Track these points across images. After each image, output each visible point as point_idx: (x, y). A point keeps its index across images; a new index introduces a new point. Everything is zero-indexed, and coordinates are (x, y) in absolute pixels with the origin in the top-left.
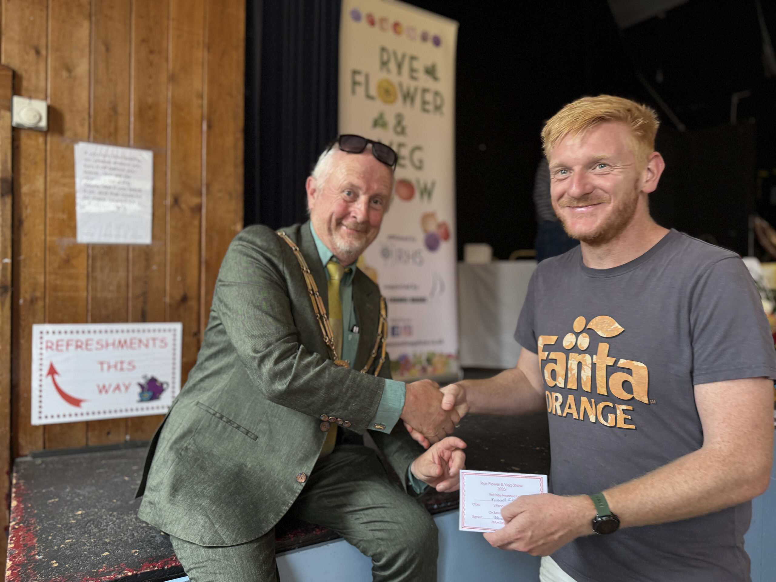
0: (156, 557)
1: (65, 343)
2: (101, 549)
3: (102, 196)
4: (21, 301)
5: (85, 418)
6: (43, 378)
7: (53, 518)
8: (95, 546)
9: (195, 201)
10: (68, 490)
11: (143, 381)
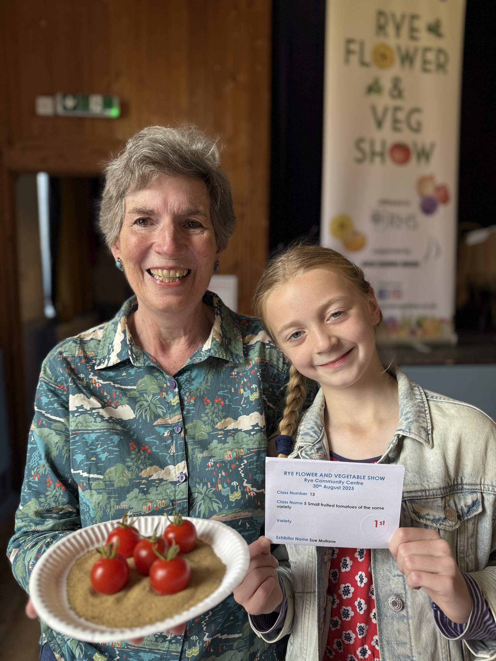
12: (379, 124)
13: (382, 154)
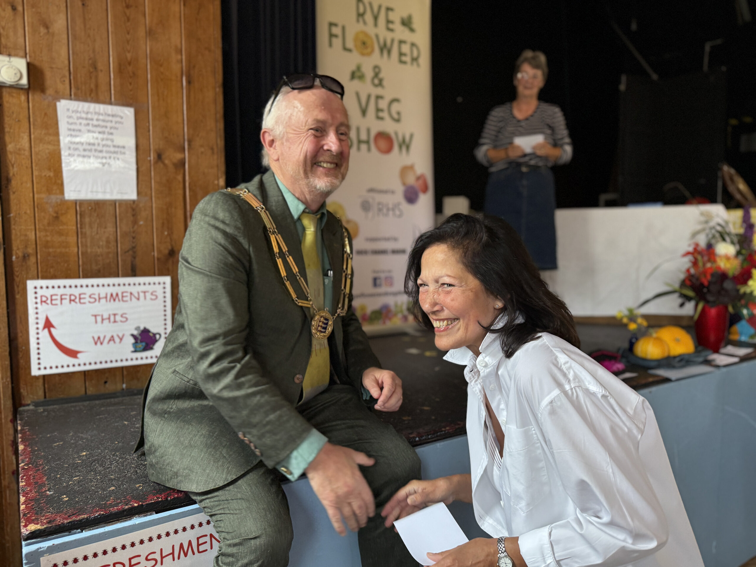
0: (160, 489)
1: (59, 297)
2: (107, 484)
3: (86, 153)
4: (14, 258)
5: (82, 368)
6: (40, 331)
7: (59, 459)
8: (101, 482)
9: (179, 156)
10: (71, 434)
11: (135, 333)
12: (364, 112)
13: (367, 142)
